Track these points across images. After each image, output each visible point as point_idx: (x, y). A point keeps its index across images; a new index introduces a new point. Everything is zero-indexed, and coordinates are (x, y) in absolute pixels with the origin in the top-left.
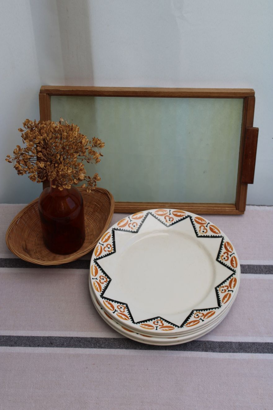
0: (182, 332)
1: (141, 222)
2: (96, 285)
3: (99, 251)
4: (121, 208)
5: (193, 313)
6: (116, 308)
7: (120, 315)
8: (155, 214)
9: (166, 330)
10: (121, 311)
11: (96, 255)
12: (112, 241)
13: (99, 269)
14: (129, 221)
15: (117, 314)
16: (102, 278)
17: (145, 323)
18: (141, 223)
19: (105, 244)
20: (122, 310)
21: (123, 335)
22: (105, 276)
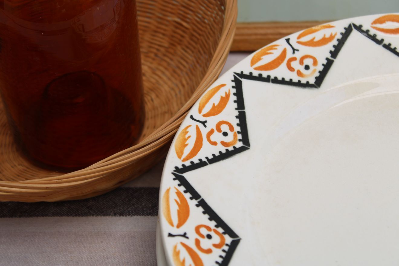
1: (329, 56)
2: (181, 258)
3: (191, 143)
4: (253, 37)
8: (374, 28)
11: (180, 157)
12: (237, 113)
13: (192, 203)
14: (289, 50)
16: (204, 231)
18: (327, 59)
19: (212, 122)
22: (217, 226)
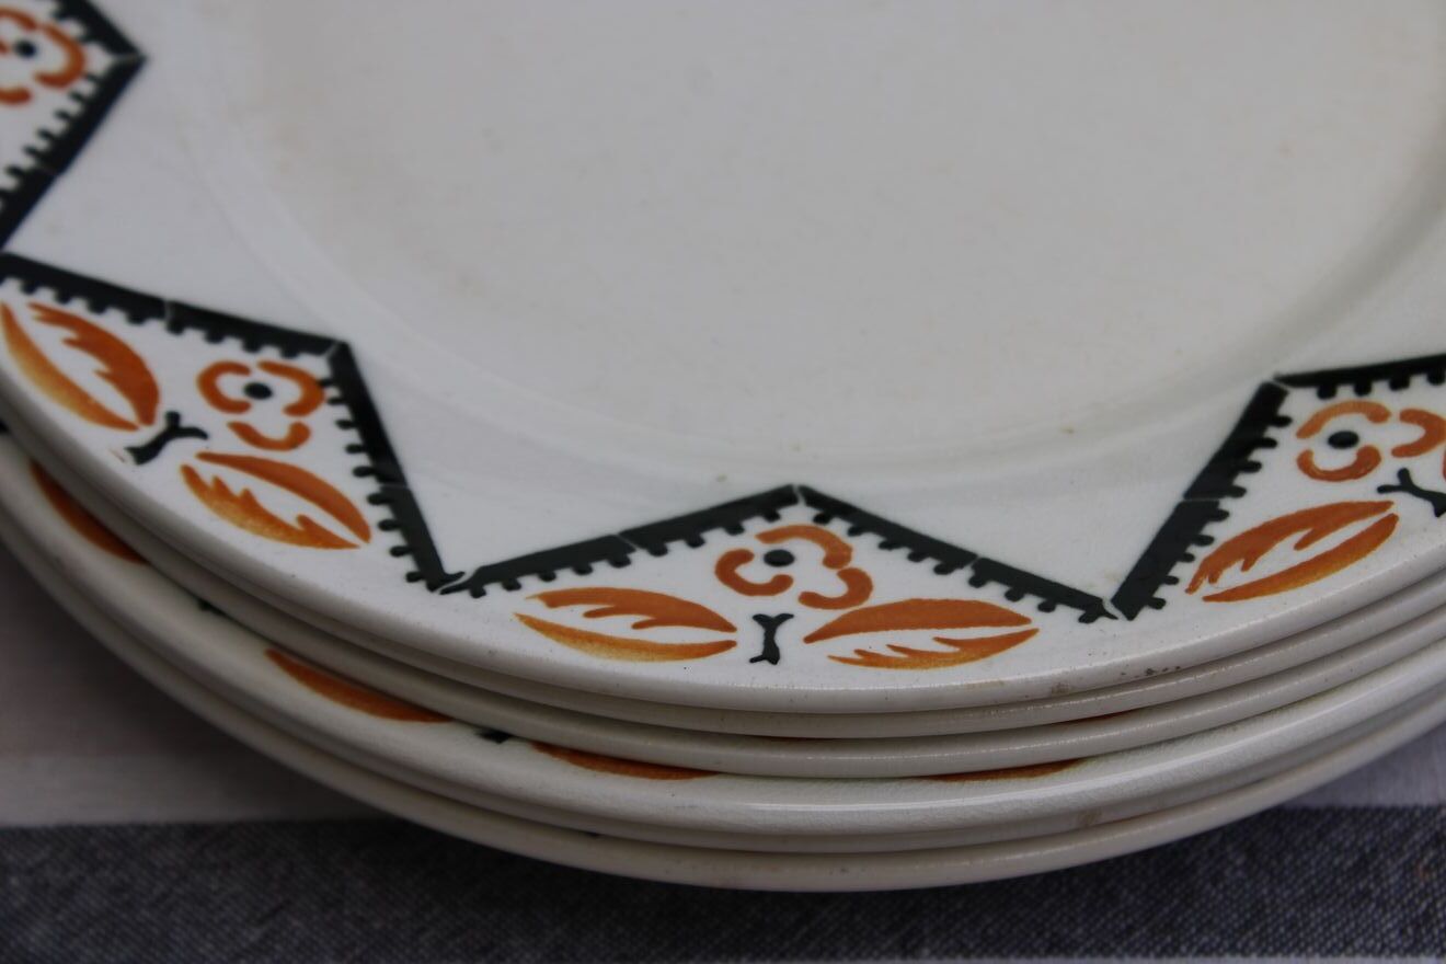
0: (1151, 675)
5: (1284, 422)
6: (179, 394)
7: (237, 481)
9: (917, 659)
10: (246, 433)
15: (190, 475)
17: (604, 575)
20: (270, 418)
21: (313, 786)
